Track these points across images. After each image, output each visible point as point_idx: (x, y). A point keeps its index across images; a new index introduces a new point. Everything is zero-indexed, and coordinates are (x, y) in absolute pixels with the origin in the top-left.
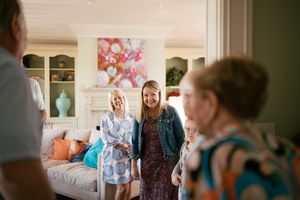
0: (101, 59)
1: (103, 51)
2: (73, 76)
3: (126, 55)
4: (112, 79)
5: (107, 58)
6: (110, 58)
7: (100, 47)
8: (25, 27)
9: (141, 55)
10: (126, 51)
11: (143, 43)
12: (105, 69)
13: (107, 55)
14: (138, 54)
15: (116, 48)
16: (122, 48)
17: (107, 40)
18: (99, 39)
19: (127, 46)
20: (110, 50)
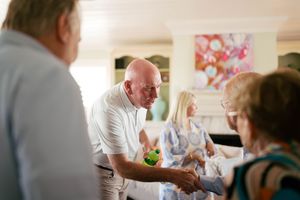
0: (199, 58)
1: (200, 49)
2: (168, 77)
3: (228, 53)
4: (211, 81)
5: (205, 57)
6: (209, 57)
7: (197, 45)
8: (78, 32)
9: (245, 52)
10: (228, 48)
11: (248, 37)
12: (203, 69)
13: (205, 53)
14: (242, 51)
15: (215, 45)
16: (223, 44)
17: (206, 36)
18: (197, 36)
19: (228, 42)
20: (208, 48)
